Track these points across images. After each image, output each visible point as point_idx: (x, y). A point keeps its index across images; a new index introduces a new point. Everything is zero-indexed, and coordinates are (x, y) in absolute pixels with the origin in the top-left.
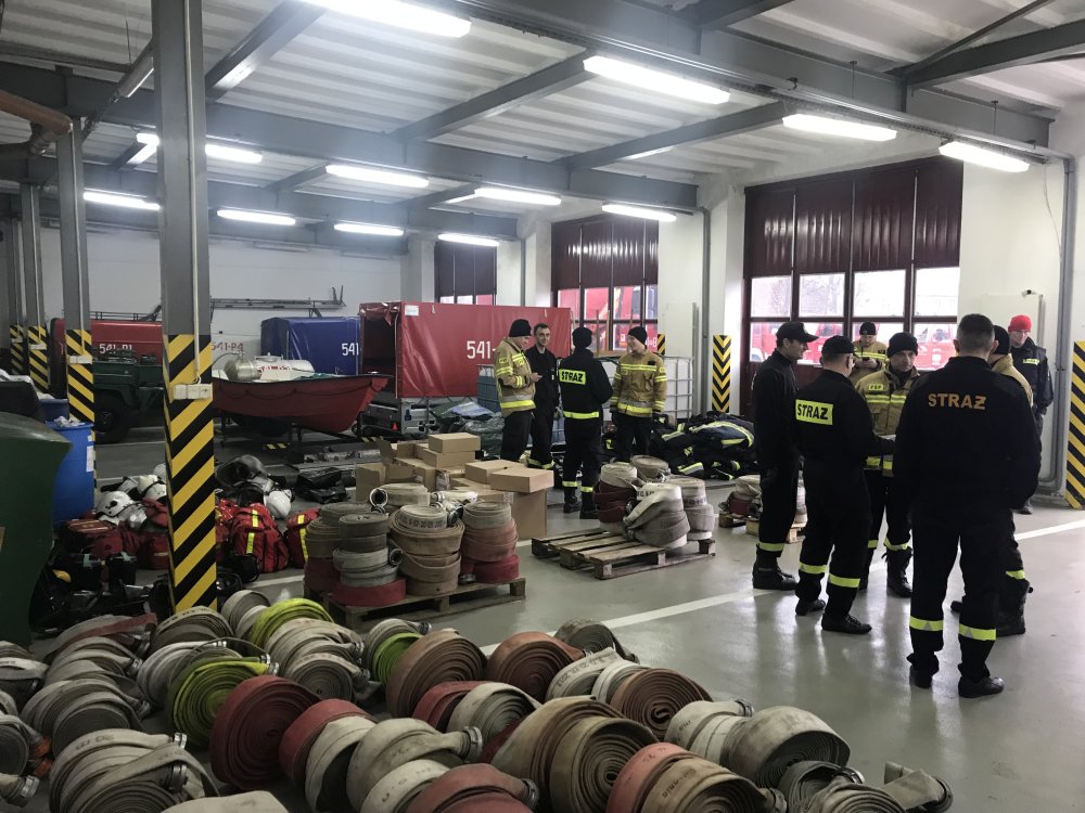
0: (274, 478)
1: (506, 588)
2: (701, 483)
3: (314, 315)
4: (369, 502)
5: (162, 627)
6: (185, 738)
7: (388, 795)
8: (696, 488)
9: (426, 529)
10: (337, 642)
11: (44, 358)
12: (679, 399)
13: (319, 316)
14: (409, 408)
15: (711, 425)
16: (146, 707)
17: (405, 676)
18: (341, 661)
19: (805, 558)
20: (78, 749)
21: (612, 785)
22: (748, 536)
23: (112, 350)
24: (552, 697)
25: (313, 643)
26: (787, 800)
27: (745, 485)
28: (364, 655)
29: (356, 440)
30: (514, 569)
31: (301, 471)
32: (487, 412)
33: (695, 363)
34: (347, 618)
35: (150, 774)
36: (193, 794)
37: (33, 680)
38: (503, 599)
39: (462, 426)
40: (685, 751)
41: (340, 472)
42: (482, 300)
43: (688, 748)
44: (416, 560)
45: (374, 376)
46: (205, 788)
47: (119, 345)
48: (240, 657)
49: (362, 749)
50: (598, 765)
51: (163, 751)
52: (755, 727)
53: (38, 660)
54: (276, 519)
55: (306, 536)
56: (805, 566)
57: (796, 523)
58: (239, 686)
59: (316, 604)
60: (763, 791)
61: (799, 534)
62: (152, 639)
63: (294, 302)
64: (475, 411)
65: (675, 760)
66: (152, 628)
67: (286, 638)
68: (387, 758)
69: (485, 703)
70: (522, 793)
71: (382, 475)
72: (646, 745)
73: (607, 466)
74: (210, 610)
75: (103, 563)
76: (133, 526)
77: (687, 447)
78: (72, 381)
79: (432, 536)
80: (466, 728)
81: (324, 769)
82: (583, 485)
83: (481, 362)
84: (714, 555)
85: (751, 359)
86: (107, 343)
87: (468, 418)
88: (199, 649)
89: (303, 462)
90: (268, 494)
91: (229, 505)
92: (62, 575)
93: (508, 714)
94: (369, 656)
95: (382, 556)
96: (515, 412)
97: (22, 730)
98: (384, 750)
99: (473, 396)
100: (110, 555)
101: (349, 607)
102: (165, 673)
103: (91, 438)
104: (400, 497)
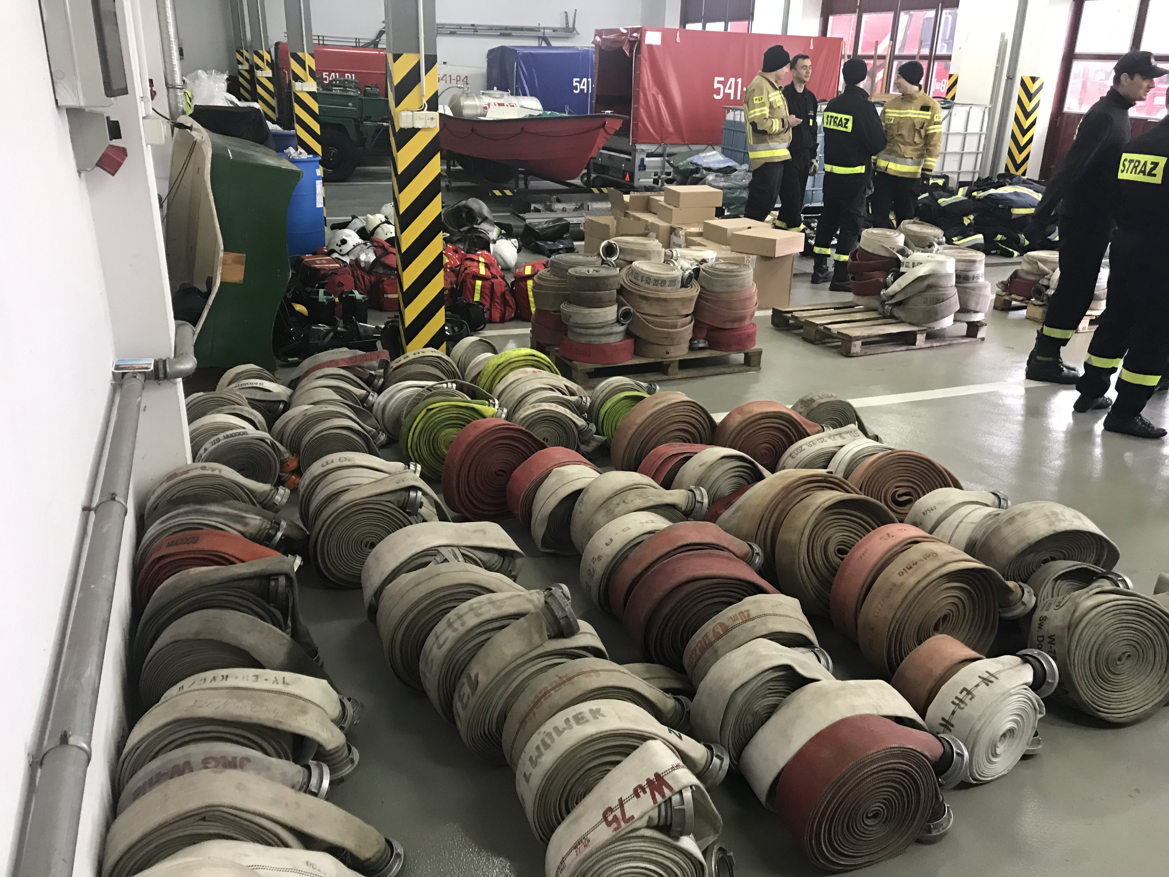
0: (500, 225)
1: (740, 357)
2: (980, 256)
3: (544, 44)
4: (599, 255)
5: (394, 365)
6: (419, 467)
7: (611, 540)
8: (974, 262)
9: (659, 288)
10: (564, 394)
11: (270, 86)
12: (965, 157)
13: (549, 46)
14: (644, 156)
15: (1001, 190)
16: (383, 437)
17: (631, 432)
18: (568, 413)
19: (1094, 350)
20: (323, 466)
21: (842, 559)
22: (1028, 321)
23: (335, 80)
24: (784, 468)
25: (540, 392)
26: (1036, 595)
27: (1033, 262)
28: (590, 410)
29: (585, 190)
30: (751, 338)
31: (528, 221)
32: (732, 163)
33: (992, 112)
34: (574, 372)
35: (390, 495)
36: (427, 518)
37: (280, 402)
38: (736, 369)
39: (702, 179)
40: (928, 535)
41: (568, 225)
42: (736, 27)
43: (931, 532)
44: (646, 319)
45: (607, 116)
46: (438, 515)
47: (342, 74)
48: (469, 399)
49: (586, 496)
50: (829, 538)
51: (399, 477)
52: (1011, 520)
53: (283, 385)
54: (502, 269)
55: (534, 287)
56: (1093, 357)
57: (1092, 310)
58: (468, 426)
59: (543, 356)
60: (1011, 584)
61: (1092, 322)
62: (385, 376)
63: (522, 29)
64: (719, 162)
65: (916, 542)
66: (385, 365)
67: (513, 385)
68: (611, 507)
69: (712, 466)
70: (746, 555)
71: (613, 230)
72: (884, 524)
73: (870, 230)
74: (440, 353)
75: (337, 300)
76: (363, 265)
77: (967, 215)
78: (298, 110)
79: (663, 295)
80: (692, 487)
81: (550, 511)
82: (837, 253)
83: (729, 104)
84: (983, 339)
85: (1066, 110)
86: (330, 72)
87: (709, 170)
88: (429, 389)
89: (529, 211)
90: (494, 242)
91: (456, 251)
92: (300, 308)
93: (735, 480)
94: (595, 409)
95: (611, 312)
96: (767, 164)
97: (273, 446)
98: (610, 498)
99: (717, 144)
100: (343, 292)
101: (575, 362)
102: (399, 408)
103: (319, 172)
104: (632, 252)
